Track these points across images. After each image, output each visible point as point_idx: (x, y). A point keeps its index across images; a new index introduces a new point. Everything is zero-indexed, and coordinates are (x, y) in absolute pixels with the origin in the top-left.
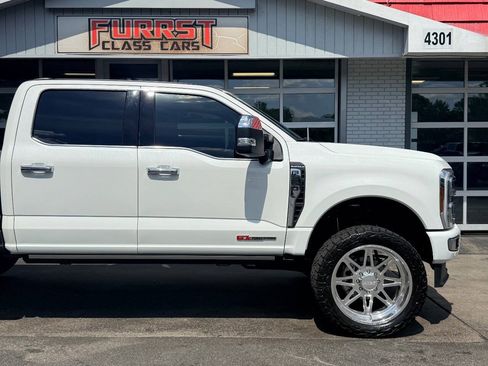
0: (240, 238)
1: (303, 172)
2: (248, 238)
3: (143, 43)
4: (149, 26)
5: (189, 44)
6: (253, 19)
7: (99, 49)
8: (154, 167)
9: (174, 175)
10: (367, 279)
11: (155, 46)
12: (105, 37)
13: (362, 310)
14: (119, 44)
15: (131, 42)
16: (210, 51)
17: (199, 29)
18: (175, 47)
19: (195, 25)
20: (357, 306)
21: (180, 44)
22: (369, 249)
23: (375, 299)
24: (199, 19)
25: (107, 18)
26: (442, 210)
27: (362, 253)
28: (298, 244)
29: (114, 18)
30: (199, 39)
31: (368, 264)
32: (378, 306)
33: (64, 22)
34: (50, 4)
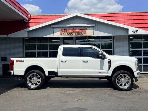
0: (99, 73)
1: (110, 61)
2: (101, 73)
3: (71, 33)
4: (73, 30)
6: (95, 28)
7: (62, 35)
8: (84, 60)
9: (87, 61)
10: (123, 80)
11: (74, 34)
12: (63, 32)
14: (66, 34)
15: (69, 33)
17: (83, 30)
18: (78, 34)
19: (82, 29)
20: (121, 85)
21: (79, 33)
22: (123, 75)
23: (124, 84)
25: (64, 29)
26: (136, 67)
27: (121, 75)
28: (110, 74)
30: (83, 32)
31: (123, 77)
32: (125, 85)
34: (52, 26)
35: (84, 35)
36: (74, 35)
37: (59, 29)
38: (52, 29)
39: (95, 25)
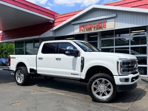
0: (71, 74)
1: (84, 59)
2: (73, 74)
3: (90, 29)
5: (100, 28)
6: (116, 19)
7: (82, 32)
8: (57, 58)
11: (93, 29)
12: (83, 29)
13: (99, 95)
14: (85, 30)
15: (88, 29)
16: (105, 29)
18: (97, 29)
19: (102, 23)
24: (102, 21)
25: (83, 24)
27: (101, 80)
29: (85, 24)
30: (103, 26)
32: (104, 95)
33: (75, 27)
34: (72, 23)
35: (103, 30)
36: (93, 31)
39: (115, 16)
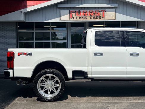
3: (85, 17)
4: (87, 12)
5: (98, 17)
6: (117, 10)
7: (72, 19)
11: (88, 18)
12: (74, 15)
14: (78, 18)
16: (104, 19)
17: (101, 13)
18: (94, 18)
19: (100, 12)
24: (101, 10)
25: (75, 10)
29: (77, 10)
30: (101, 15)
33: (62, 11)
34: (59, 6)
35: (102, 20)
36: (88, 20)
37: (68, 11)
38: (58, 10)
